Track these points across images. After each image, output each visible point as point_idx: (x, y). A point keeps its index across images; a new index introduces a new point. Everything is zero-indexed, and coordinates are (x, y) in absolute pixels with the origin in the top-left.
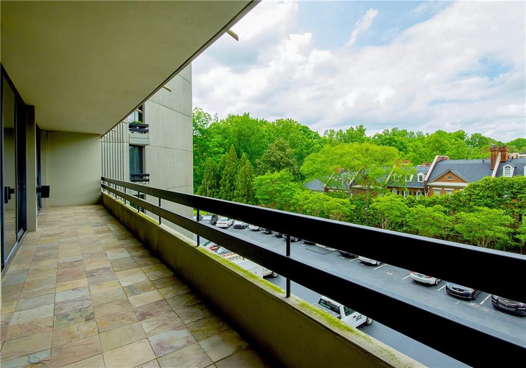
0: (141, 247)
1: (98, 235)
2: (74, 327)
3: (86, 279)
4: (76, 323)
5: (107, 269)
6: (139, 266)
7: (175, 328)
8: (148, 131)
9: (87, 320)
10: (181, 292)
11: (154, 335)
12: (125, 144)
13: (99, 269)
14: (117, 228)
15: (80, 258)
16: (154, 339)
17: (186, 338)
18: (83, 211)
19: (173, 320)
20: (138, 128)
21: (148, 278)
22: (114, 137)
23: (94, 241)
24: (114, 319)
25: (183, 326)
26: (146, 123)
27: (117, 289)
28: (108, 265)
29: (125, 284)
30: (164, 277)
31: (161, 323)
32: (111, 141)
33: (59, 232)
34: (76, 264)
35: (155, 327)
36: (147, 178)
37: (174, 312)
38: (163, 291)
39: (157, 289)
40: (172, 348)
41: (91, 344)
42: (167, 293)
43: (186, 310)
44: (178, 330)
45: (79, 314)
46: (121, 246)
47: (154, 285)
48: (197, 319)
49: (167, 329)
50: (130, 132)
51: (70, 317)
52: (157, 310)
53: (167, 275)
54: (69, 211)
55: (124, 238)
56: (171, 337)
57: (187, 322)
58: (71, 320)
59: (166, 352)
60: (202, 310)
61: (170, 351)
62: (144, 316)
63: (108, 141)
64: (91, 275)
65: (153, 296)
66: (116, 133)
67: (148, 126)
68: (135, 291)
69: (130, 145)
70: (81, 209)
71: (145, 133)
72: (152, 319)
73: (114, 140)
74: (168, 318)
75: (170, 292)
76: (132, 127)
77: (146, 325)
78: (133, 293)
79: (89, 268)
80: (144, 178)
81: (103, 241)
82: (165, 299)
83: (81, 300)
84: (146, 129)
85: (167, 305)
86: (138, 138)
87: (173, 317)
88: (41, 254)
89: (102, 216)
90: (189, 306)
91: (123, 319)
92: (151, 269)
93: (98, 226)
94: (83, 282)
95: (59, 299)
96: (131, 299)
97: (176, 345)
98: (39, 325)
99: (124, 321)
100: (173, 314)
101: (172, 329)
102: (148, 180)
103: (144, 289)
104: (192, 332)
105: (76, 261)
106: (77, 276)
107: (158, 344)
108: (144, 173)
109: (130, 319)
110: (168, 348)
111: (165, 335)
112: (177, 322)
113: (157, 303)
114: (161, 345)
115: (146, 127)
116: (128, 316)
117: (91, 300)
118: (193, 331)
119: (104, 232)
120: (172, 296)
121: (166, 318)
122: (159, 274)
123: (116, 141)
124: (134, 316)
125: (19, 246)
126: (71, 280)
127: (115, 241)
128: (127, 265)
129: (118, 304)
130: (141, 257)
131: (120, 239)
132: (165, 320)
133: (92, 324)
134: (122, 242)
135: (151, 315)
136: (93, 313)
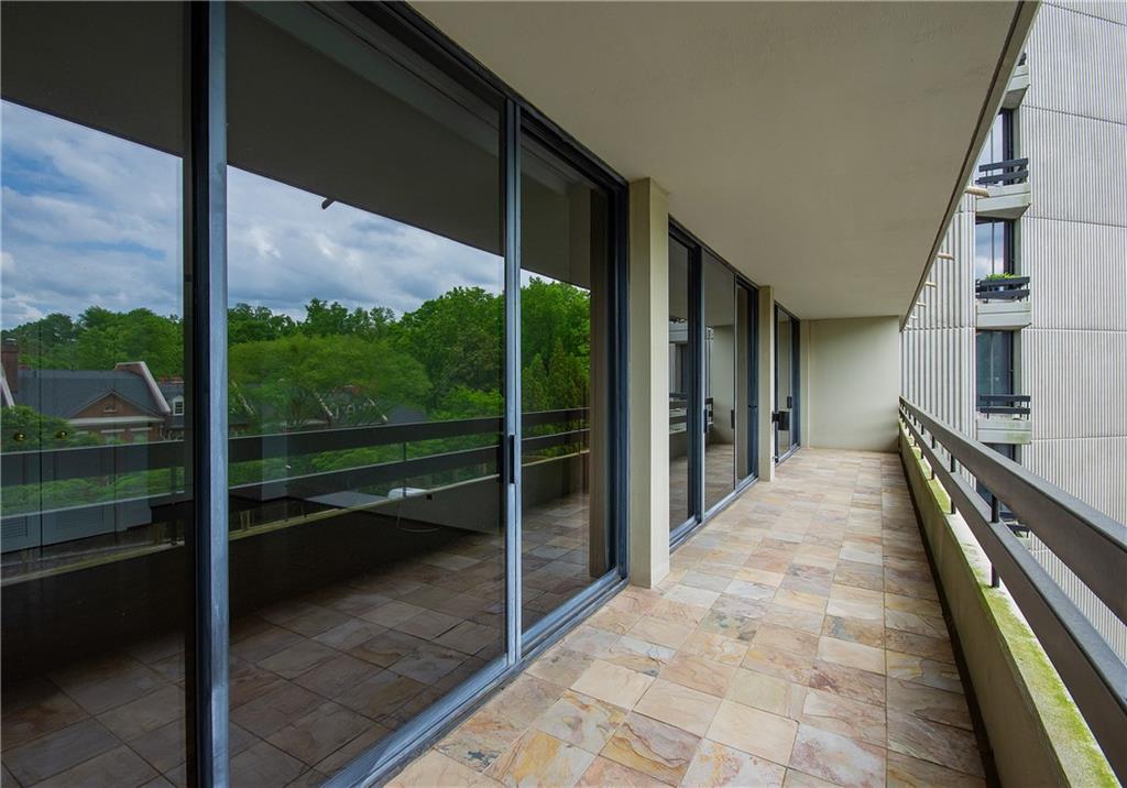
0: (918, 554)
1: (853, 510)
2: (719, 638)
3: (783, 576)
4: (723, 634)
5: (824, 572)
6: (885, 590)
7: (862, 742)
8: (1027, 293)
9: (741, 638)
10: (933, 680)
11: (813, 725)
12: (965, 330)
13: (813, 567)
14: (897, 504)
15: (798, 539)
16: (808, 732)
17: (869, 777)
18: (859, 461)
19: (870, 725)
20: (1002, 289)
21: (885, 620)
22: (939, 318)
23: (838, 519)
24: (775, 658)
25: (884, 751)
26: (1024, 274)
27: (815, 613)
28: (831, 566)
29: (834, 611)
30: (921, 632)
31: (843, 714)
32: (934, 326)
33: (797, 489)
34: (787, 546)
35: (826, 713)
36: (1024, 405)
37: (886, 710)
38: (894, 659)
39: (886, 649)
40: (826, 770)
41: (721, 675)
42: (900, 667)
43: (913, 724)
44: (865, 749)
45: (738, 623)
46: (878, 540)
47: (885, 637)
48: (923, 756)
49: (845, 734)
50: (979, 303)
51: (724, 622)
52: (852, 686)
53: (930, 631)
54: (834, 459)
55: (897, 527)
56: (841, 753)
57: (894, 746)
58: (723, 626)
59: (811, 771)
60: (954, 747)
61: (819, 773)
62: (822, 682)
63: (928, 327)
64: (794, 571)
65: (869, 657)
66: (927, 309)
67: (1027, 280)
68: (841, 631)
69: (978, 330)
70: (857, 458)
71: (1020, 298)
72: (831, 695)
73: (939, 324)
74: (863, 715)
75: (907, 667)
76: (986, 289)
77: (813, 701)
78: (835, 633)
79: (798, 561)
80: (1017, 404)
81: (853, 522)
82: (885, 676)
83: (755, 604)
84: (1023, 288)
85: (881, 689)
86: (1000, 313)
87: (872, 718)
88: (755, 517)
89: (885, 476)
90: (927, 720)
91: (788, 666)
92: (903, 605)
93: (865, 493)
94: (775, 578)
95: (729, 590)
96: (825, 641)
97: (836, 772)
98: (687, 613)
99: (786, 671)
100: (879, 713)
101: (852, 738)
102: (1027, 411)
103: (862, 635)
104: (891, 773)
105: (788, 543)
106: (774, 566)
107: (808, 746)
108: (1016, 394)
109: (796, 673)
110: (818, 766)
111: (832, 739)
112: (877, 733)
113: (864, 673)
114: (811, 751)
115: (1021, 285)
116: (797, 665)
117: (766, 611)
118: (893, 772)
119: (868, 506)
120: (909, 678)
121: (859, 713)
122: (914, 621)
123: (945, 325)
124: (808, 673)
125: (738, 498)
126: (763, 570)
127: (874, 528)
128: (862, 578)
129: (798, 639)
130: (902, 574)
131: (885, 527)
132: (856, 714)
133: (743, 647)
134: (886, 533)
135: (836, 688)
136: (754, 632)
